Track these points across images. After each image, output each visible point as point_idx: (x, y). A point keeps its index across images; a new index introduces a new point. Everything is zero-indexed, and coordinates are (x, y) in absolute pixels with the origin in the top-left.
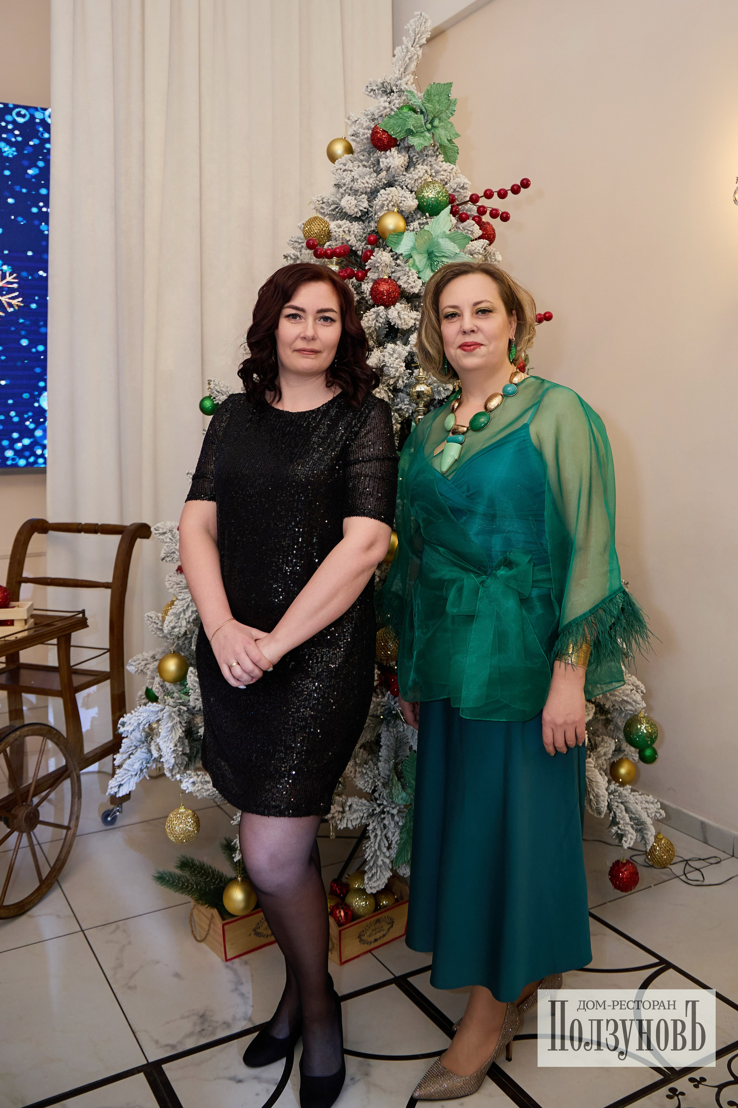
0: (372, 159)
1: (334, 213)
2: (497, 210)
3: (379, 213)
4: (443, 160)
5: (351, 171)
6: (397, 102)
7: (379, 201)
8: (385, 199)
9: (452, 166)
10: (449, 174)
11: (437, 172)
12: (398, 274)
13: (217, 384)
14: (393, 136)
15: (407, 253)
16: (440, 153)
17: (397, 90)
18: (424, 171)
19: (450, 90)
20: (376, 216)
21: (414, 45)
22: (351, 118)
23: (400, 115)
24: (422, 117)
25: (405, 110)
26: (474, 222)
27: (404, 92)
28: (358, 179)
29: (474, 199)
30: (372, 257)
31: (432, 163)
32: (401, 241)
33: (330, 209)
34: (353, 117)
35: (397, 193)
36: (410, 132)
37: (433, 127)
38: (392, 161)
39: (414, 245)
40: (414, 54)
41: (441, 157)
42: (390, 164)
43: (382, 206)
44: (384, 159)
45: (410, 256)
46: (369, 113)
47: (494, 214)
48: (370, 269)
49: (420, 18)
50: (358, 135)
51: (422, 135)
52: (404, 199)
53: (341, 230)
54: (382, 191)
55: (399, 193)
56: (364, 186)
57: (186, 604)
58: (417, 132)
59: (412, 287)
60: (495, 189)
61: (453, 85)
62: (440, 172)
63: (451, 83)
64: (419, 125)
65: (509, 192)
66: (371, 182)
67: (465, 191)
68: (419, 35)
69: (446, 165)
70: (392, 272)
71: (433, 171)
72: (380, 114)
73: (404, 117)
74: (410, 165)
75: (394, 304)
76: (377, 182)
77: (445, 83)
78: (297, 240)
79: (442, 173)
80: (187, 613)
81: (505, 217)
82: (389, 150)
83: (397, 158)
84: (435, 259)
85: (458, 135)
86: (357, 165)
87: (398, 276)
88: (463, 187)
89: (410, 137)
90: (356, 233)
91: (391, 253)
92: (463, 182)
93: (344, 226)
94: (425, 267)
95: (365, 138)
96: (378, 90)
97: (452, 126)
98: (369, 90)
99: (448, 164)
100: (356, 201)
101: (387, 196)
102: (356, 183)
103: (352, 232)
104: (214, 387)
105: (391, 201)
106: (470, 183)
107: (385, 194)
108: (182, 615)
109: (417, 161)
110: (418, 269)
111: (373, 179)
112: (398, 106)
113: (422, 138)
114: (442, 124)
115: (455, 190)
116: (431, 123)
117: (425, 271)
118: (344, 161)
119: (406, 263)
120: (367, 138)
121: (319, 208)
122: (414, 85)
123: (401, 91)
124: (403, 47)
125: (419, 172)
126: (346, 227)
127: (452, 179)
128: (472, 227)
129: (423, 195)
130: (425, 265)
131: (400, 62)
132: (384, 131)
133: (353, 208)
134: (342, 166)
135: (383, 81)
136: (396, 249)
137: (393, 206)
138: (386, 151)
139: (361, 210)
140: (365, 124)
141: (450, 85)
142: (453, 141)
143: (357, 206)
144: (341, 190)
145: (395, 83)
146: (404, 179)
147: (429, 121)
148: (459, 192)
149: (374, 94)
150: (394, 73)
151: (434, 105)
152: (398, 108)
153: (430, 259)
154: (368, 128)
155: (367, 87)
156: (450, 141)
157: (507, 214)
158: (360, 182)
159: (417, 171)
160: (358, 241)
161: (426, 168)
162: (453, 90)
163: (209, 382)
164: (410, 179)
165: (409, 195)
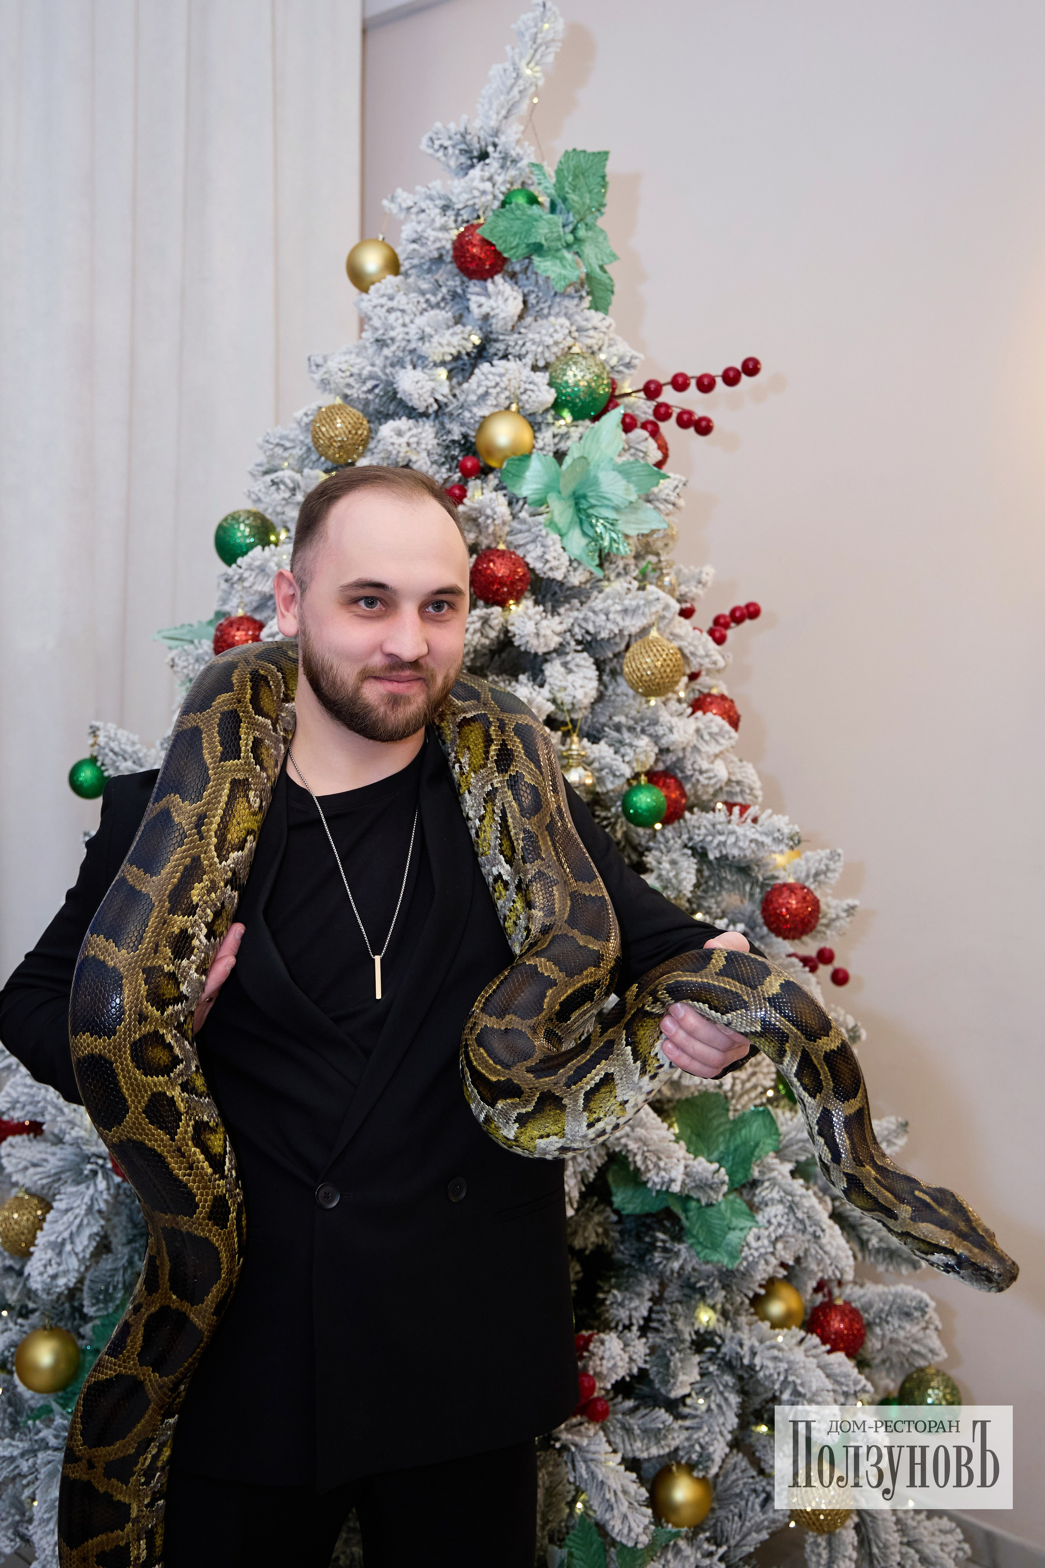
0: (444, 290)
1: (371, 397)
2: (690, 413)
4: (590, 304)
5: (403, 311)
6: (500, 179)
7: (479, 386)
8: (493, 384)
9: (609, 320)
10: (602, 335)
12: (520, 539)
13: (112, 735)
14: (506, 255)
15: (536, 497)
16: (585, 293)
17: (497, 155)
18: (567, 331)
19: (604, 166)
21: (529, 66)
22: (399, 200)
23: (518, 213)
24: (559, 219)
25: (521, 200)
26: (645, 434)
27: (514, 161)
28: (431, 336)
29: (651, 390)
31: (570, 312)
32: (524, 472)
33: (365, 388)
34: (405, 200)
35: (517, 375)
37: (577, 240)
38: (502, 306)
39: (553, 480)
40: (531, 84)
41: (588, 301)
42: (497, 311)
43: (485, 398)
44: (483, 299)
45: (543, 503)
46: (434, 193)
47: (686, 420)
50: (424, 241)
51: (559, 254)
52: (531, 387)
53: (403, 440)
54: (485, 367)
55: (520, 373)
56: (442, 350)
57: (78, 1220)
58: (549, 249)
59: (551, 569)
60: (694, 371)
61: (611, 156)
62: (587, 330)
63: (606, 153)
64: (551, 234)
65: (719, 381)
66: (456, 343)
67: (632, 371)
68: (543, 48)
69: (596, 317)
70: (511, 536)
72: (470, 203)
73: (525, 217)
74: (526, 311)
75: (516, 601)
76: (464, 342)
77: (596, 149)
78: (282, 442)
79: (591, 333)
80: (77, 1241)
81: (703, 427)
82: (489, 281)
83: (505, 297)
84: (591, 511)
85: (616, 257)
86: (415, 300)
87: (524, 543)
88: (631, 363)
89: (536, 259)
90: (430, 447)
91: (502, 491)
92: (629, 354)
93: (409, 433)
94: (572, 527)
95: (442, 249)
96: (454, 146)
97: (605, 238)
98: (436, 147)
99: (601, 315)
100: (432, 384)
101: (498, 379)
102: (427, 344)
103: (423, 446)
104: (107, 744)
105: (506, 389)
106: (643, 357)
107: (494, 374)
108: (68, 1246)
109: (539, 303)
110: (561, 530)
112: (503, 189)
113: (558, 262)
114: (590, 234)
115: (612, 368)
117: (570, 534)
118: (390, 291)
119: (533, 515)
120: (438, 249)
121: (341, 386)
123: (505, 156)
124: (508, 65)
125: (556, 331)
126: (412, 436)
127: (606, 345)
128: (644, 444)
129: (565, 380)
130: (571, 523)
131: (502, 98)
132: (481, 241)
133: (426, 396)
134: (384, 300)
135: (462, 130)
136: (514, 486)
137: (507, 398)
138: (485, 280)
139: (436, 400)
140: (440, 221)
141: (604, 156)
142: (607, 267)
143: (433, 391)
144: (386, 352)
145: (491, 139)
146: (520, 342)
147: (570, 227)
148: (618, 372)
149: (445, 155)
150: (488, 117)
151: (581, 197)
152: (503, 193)
153: (578, 510)
154: (444, 228)
155: (431, 140)
156: (601, 267)
157: (708, 421)
158: (435, 339)
159: (551, 330)
160: (433, 463)
161: (567, 323)
162: (611, 168)
163: (94, 732)
164: (533, 342)
165: (542, 378)
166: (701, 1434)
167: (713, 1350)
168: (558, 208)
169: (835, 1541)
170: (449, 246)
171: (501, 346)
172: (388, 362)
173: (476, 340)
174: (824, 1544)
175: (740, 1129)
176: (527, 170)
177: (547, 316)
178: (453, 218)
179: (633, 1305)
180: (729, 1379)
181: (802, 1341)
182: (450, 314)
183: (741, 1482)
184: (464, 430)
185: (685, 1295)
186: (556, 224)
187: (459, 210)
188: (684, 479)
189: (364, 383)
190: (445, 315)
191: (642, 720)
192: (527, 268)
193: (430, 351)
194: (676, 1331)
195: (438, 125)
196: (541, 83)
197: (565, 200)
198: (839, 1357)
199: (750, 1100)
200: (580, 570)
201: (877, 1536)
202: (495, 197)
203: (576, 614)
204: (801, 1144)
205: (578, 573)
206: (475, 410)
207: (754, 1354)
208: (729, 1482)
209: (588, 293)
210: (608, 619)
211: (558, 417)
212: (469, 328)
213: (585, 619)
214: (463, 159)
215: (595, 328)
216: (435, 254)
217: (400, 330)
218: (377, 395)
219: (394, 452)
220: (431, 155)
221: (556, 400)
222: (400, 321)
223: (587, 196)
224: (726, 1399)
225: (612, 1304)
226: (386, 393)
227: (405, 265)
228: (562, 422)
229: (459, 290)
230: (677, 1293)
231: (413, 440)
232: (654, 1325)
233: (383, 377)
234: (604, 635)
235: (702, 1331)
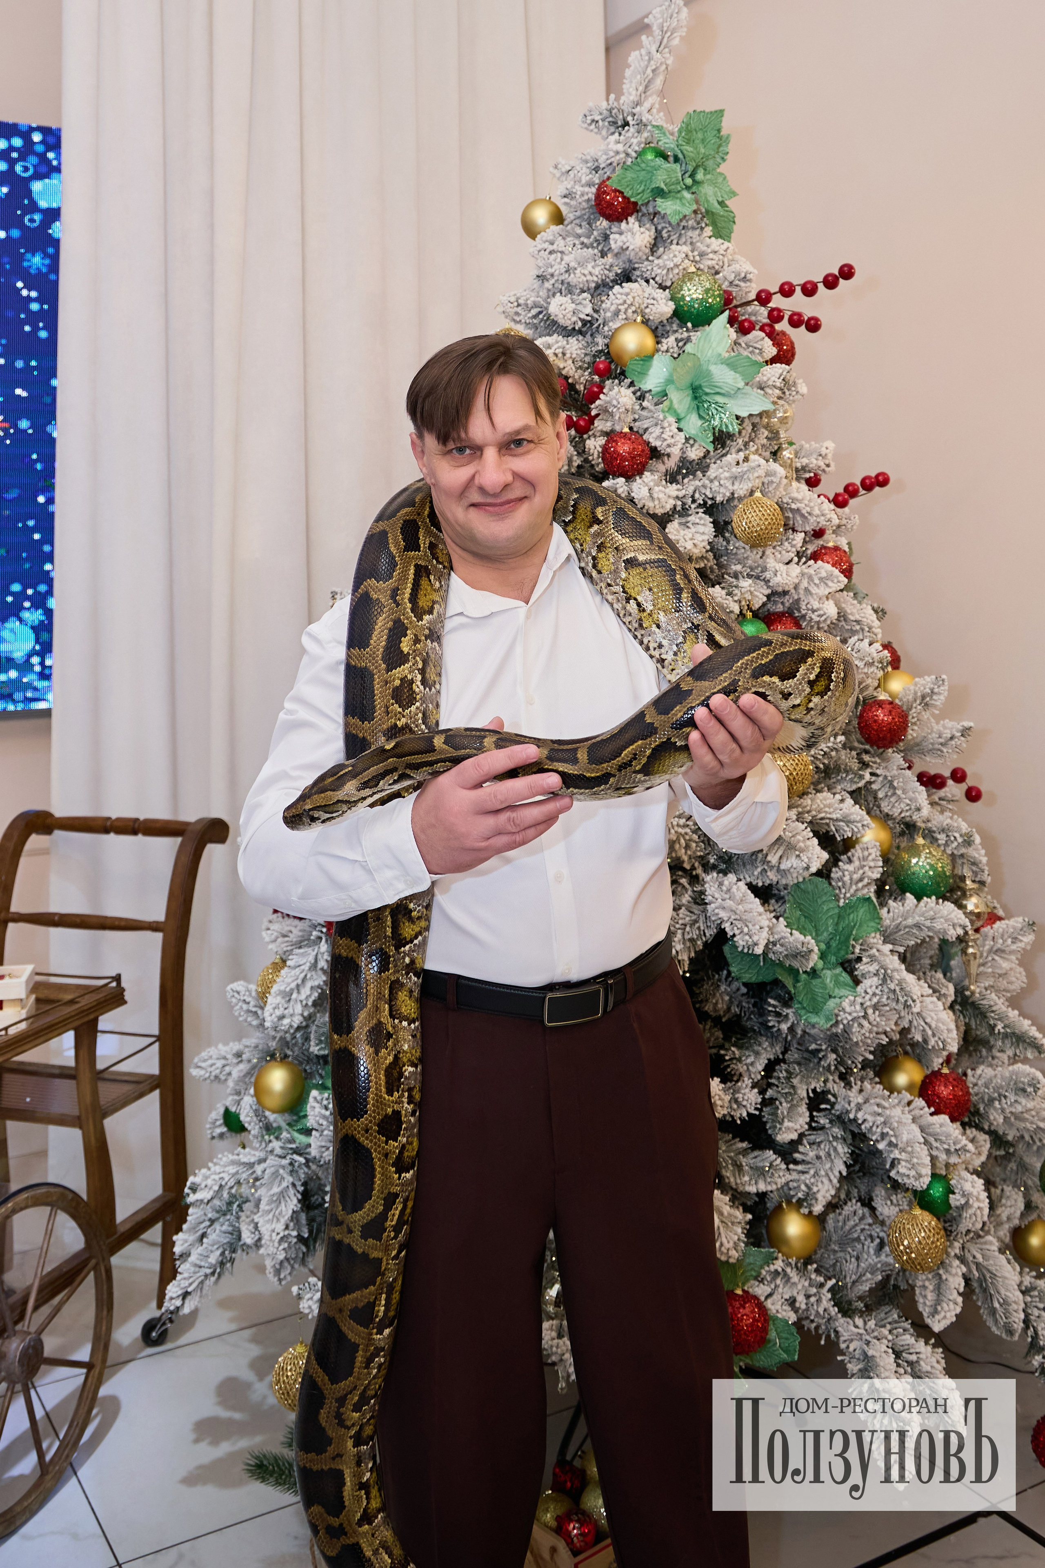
1: (533, 322)
2: (799, 315)
3: (611, 324)
4: (711, 234)
5: (562, 252)
6: (635, 141)
7: (612, 304)
8: (622, 301)
9: (727, 244)
10: (721, 257)
11: (701, 255)
12: (644, 424)
14: (633, 200)
15: (659, 389)
16: (706, 225)
17: (634, 122)
19: (721, 121)
20: (606, 328)
21: (660, 49)
23: (643, 165)
24: (679, 167)
25: (649, 155)
26: (762, 334)
27: (645, 125)
28: (574, 268)
29: (763, 298)
30: (601, 396)
31: (694, 241)
32: (648, 370)
33: (530, 315)
34: (562, 165)
35: (639, 291)
36: (659, 193)
37: (695, 183)
38: (631, 240)
39: (671, 375)
40: (661, 64)
41: (708, 231)
42: (627, 244)
43: (617, 313)
44: (617, 236)
45: (663, 394)
46: (587, 158)
47: (796, 321)
48: (597, 415)
49: (669, 6)
50: (573, 196)
51: (678, 195)
52: (654, 301)
54: (617, 288)
55: (644, 292)
56: (586, 279)
57: (304, 974)
58: (670, 192)
59: (668, 445)
60: (797, 280)
61: (725, 112)
62: (706, 254)
63: (722, 111)
64: (673, 180)
65: (821, 286)
66: (596, 272)
67: (748, 284)
68: (669, 33)
69: (715, 243)
70: (635, 420)
71: (696, 253)
72: (609, 162)
73: (646, 167)
74: (657, 244)
75: (641, 473)
76: (606, 271)
77: (712, 109)
79: (711, 256)
80: (302, 991)
81: (813, 326)
82: (624, 221)
83: (638, 234)
84: (705, 398)
85: (733, 194)
86: (572, 243)
87: (645, 426)
88: (745, 277)
89: (657, 200)
90: (574, 356)
91: (632, 389)
92: (744, 271)
93: (555, 346)
94: (688, 411)
95: (585, 201)
96: (602, 121)
97: (725, 178)
98: (588, 122)
99: (720, 241)
100: (573, 306)
101: (625, 297)
102: (571, 274)
103: (569, 355)
105: (631, 305)
106: (756, 271)
107: (621, 293)
108: (295, 995)
109: (669, 236)
110: (678, 415)
111: (600, 268)
112: (637, 148)
113: (676, 201)
114: (708, 177)
115: (730, 283)
116: (691, 176)
117: (688, 418)
118: (551, 237)
119: (656, 404)
121: (511, 314)
122: (662, 114)
123: (640, 123)
124: (643, 51)
125: (672, 255)
126: (559, 348)
127: (726, 264)
128: (759, 343)
129: (683, 295)
130: (687, 408)
131: (639, 77)
132: (616, 191)
133: (570, 315)
135: (610, 109)
136: (640, 382)
137: (633, 312)
138: (621, 222)
139: (580, 319)
140: (585, 178)
141: (720, 113)
142: (725, 203)
143: (576, 311)
144: (547, 285)
145: (629, 113)
146: (649, 268)
147: (689, 173)
148: (737, 286)
149: (597, 127)
150: (629, 94)
151: (699, 148)
152: (636, 152)
153: (696, 398)
154: (587, 184)
155: (586, 117)
156: (721, 203)
157: (817, 320)
158: (578, 272)
160: (577, 369)
162: (726, 122)
165: (664, 295)
166: (807, 1176)
167: (828, 1107)
168: (680, 159)
169: (943, 1286)
170: (591, 199)
172: (546, 293)
173: (616, 269)
174: (930, 1288)
175: (849, 914)
179: (749, 1061)
180: (837, 1131)
181: (909, 1103)
183: (858, 1228)
185: (805, 1059)
186: (677, 171)
189: (530, 312)
190: (594, 251)
191: (757, 567)
194: (793, 1087)
196: (669, 62)
197: (686, 152)
199: (857, 890)
200: (696, 446)
202: (627, 155)
203: (697, 483)
204: (907, 930)
205: (694, 449)
207: (859, 1108)
208: (847, 1228)
210: (721, 485)
212: (609, 260)
213: (704, 486)
214: (610, 129)
215: (715, 252)
216: (583, 206)
218: (538, 321)
221: (675, 311)
223: (704, 147)
224: (835, 1149)
225: (731, 1059)
226: (545, 319)
228: (684, 329)
230: (796, 1056)
231: (560, 351)
232: (773, 1081)
233: (543, 305)
234: (719, 499)
235: (818, 1090)
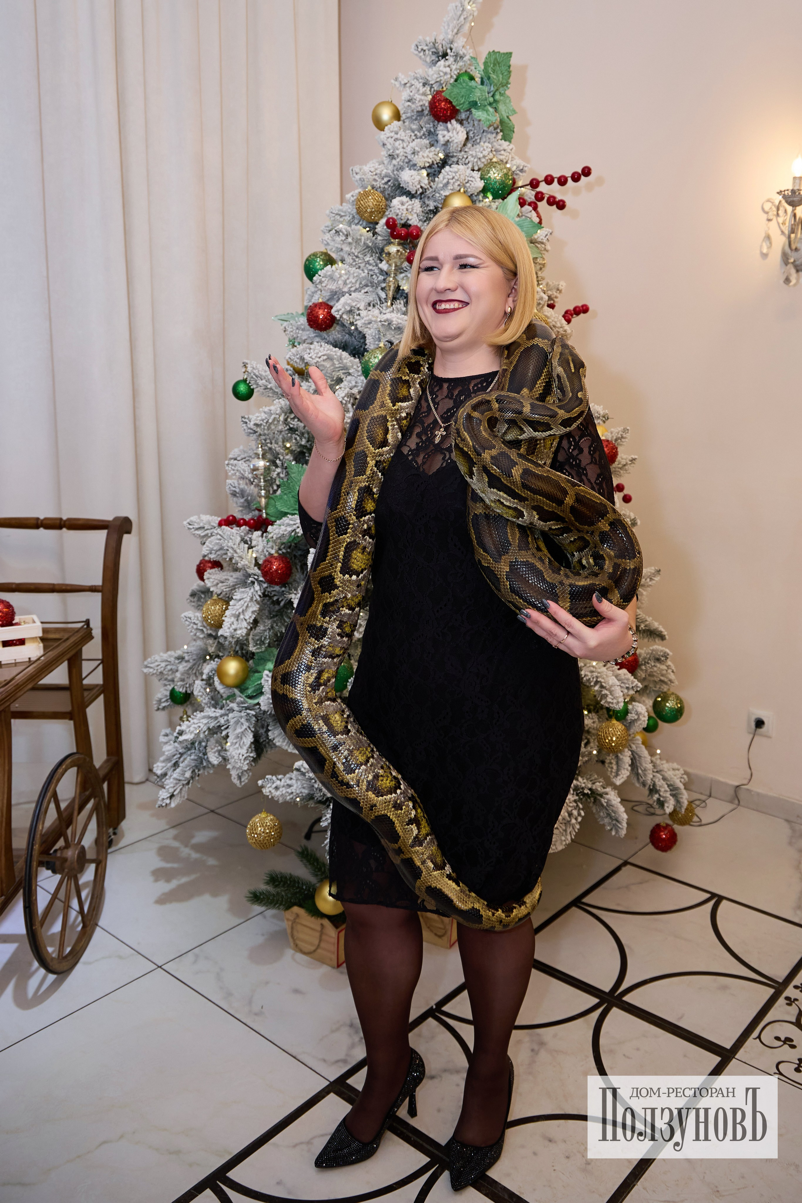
0: (424, 129)
1: (386, 186)
2: (554, 197)
4: (502, 137)
5: (403, 140)
6: (454, 67)
7: (444, 178)
8: (451, 177)
9: (512, 146)
10: (508, 154)
13: (254, 367)
14: (458, 108)
17: (452, 54)
18: (490, 150)
19: (510, 60)
20: (438, 195)
22: (400, 79)
23: (464, 84)
24: (486, 88)
25: (466, 78)
26: (530, 208)
27: (461, 57)
28: (419, 152)
29: (534, 184)
31: (492, 141)
33: (383, 182)
34: (403, 80)
35: (464, 173)
36: (474, 105)
37: (495, 101)
40: (470, 14)
42: (453, 139)
43: (447, 185)
44: (445, 133)
46: (418, 76)
47: (552, 201)
50: (414, 101)
51: (486, 108)
52: (471, 179)
53: (404, 207)
54: (447, 168)
56: (424, 160)
57: (246, 604)
58: (481, 105)
60: (556, 174)
61: (513, 55)
62: (500, 151)
63: (511, 53)
64: (481, 97)
65: (570, 179)
66: (431, 157)
67: (524, 174)
69: (505, 144)
72: (438, 80)
73: (467, 88)
74: (468, 141)
76: (435, 156)
77: (505, 51)
78: (340, 213)
79: (502, 152)
80: (246, 614)
81: (561, 205)
82: (449, 123)
85: (514, 111)
86: (409, 135)
88: (523, 170)
89: (473, 110)
92: (522, 165)
93: (407, 204)
96: (429, 50)
97: (510, 101)
98: (419, 50)
99: (507, 143)
100: (419, 177)
101: (454, 174)
102: (416, 156)
103: (415, 211)
105: (458, 180)
106: (530, 166)
107: (452, 173)
108: (242, 617)
109: (474, 136)
111: (432, 154)
112: (456, 72)
113: (485, 112)
114: (502, 98)
115: (514, 172)
116: (493, 96)
118: (396, 129)
120: (421, 106)
121: (371, 180)
123: (457, 55)
125: (484, 150)
127: (510, 159)
128: (530, 214)
129: (490, 176)
131: (455, 22)
132: (446, 100)
133: (416, 184)
134: (392, 134)
135: (433, 41)
137: (459, 185)
138: (446, 123)
139: (421, 187)
140: (422, 90)
141: (509, 55)
142: (510, 117)
143: (420, 182)
144: (394, 162)
145: (448, 46)
146: (465, 156)
147: (492, 93)
148: (517, 174)
149: (424, 55)
150: (447, 34)
151: (498, 76)
152: (456, 75)
154: (424, 94)
155: (417, 46)
156: (508, 117)
157: (564, 202)
158: (421, 154)
159: (482, 149)
160: (420, 220)
161: (490, 146)
162: (513, 61)
163: (245, 366)
164: (473, 156)
165: (477, 175)
168: (485, 83)
169: (621, 762)
170: (427, 104)
171: (455, 159)
172: (395, 168)
173: (441, 156)
174: (614, 763)
176: (469, 62)
177: (479, 143)
178: (429, 89)
182: (428, 142)
184: (435, 204)
186: (484, 91)
187: (432, 85)
188: (551, 231)
189: (383, 179)
190: (426, 141)
192: (468, 117)
193: (417, 160)
195: (421, 37)
196: (475, 14)
197: (489, 78)
198: (624, 671)
201: (641, 764)
202: (451, 77)
206: (442, 192)
209: (501, 131)
211: (485, 197)
212: (438, 149)
214: (434, 57)
215: (505, 150)
216: (420, 109)
217: (401, 150)
218: (390, 186)
219: (400, 214)
220: (416, 55)
221: (484, 187)
222: (402, 146)
223: (501, 76)
226: (394, 185)
227: (403, 117)
228: (487, 200)
229: (432, 130)
231: (410, 207)
233: (393, 176)
